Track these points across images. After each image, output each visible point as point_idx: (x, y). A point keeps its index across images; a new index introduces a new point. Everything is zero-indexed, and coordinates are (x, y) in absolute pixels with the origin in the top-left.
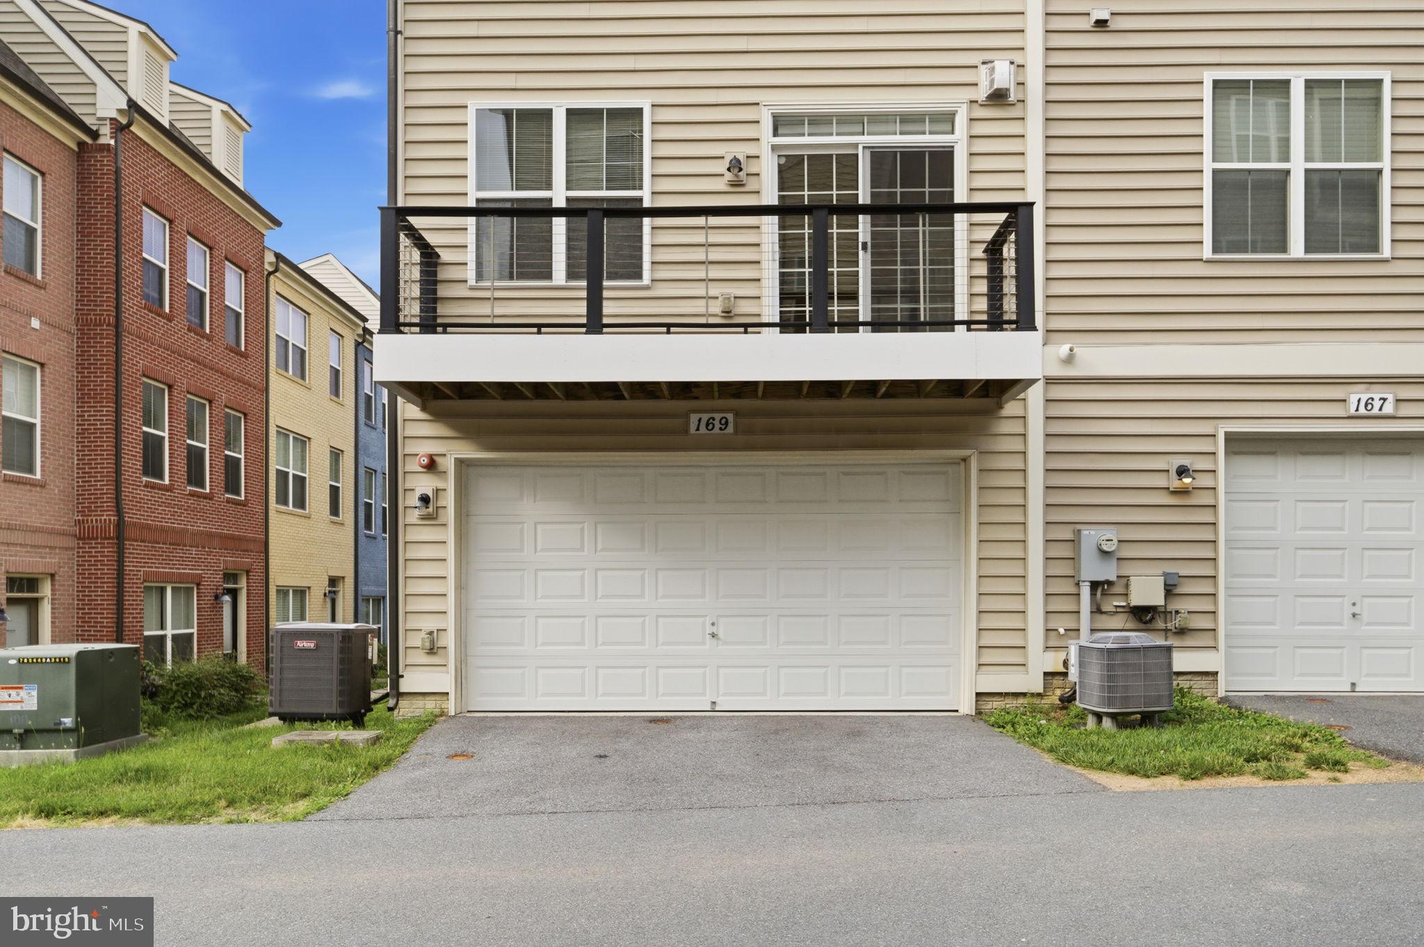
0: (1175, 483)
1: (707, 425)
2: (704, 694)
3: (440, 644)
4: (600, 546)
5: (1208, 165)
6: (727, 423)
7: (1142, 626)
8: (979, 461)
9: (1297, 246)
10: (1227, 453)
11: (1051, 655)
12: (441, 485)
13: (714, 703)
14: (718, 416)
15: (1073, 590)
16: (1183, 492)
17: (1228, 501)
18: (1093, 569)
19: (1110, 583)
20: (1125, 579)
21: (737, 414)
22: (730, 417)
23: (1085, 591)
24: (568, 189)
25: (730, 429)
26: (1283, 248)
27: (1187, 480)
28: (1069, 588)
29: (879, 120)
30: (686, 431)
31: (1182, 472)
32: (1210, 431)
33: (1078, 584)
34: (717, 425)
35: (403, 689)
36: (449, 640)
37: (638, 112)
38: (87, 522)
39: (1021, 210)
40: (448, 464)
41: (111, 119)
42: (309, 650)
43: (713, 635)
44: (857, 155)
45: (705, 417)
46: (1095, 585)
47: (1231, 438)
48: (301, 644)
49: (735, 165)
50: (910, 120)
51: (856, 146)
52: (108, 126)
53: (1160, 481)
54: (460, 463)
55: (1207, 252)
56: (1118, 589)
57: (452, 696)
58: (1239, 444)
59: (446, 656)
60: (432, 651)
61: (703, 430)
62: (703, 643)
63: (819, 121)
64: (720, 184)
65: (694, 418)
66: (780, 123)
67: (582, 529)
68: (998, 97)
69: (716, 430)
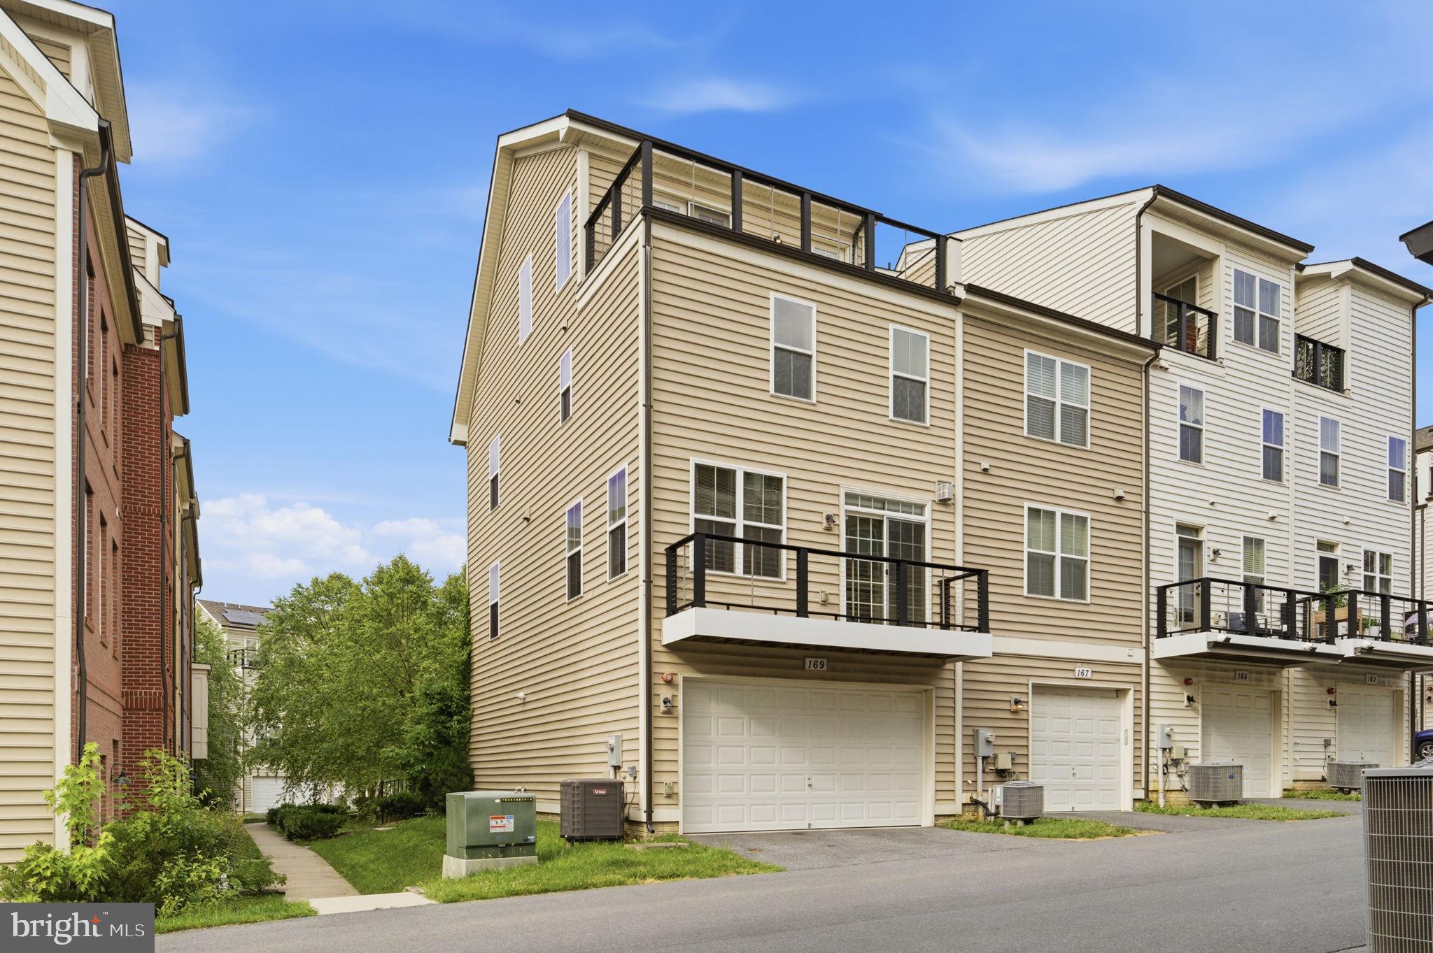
0: (1014, 707)
1: (814, 664)
2: (804, 819)
3: (675, 791)
4: (752, 733)
5: (1026, 549)
6: (823, 665)
7: (1000, 779)
8: (936, 693)
9: (1058, 595)
10: (1033, 693)
11: (965, 794)
12: (675, 693)
13: (810, 824)
14: (819, 660)
15: (973, 761)
16: (1016, 712)
17: (1033, 717)
18: (983, 750)
19: (989, 757)
20: (996, 757)
21: (828, 660)
22: (825, 661)
23: (980, 761)
24: (744, 519)
25: (825, 668)
26: (1052, 594)
27: (1020, 707)
28: (972, 760)
29: (894, 504)
30: (804, 668)
31: (1017, 702)
32: (1025, 682)
33: (976, 758)
34: (819, 664)
35: (654, 820)
36: (680, 789)
37: (780, 480)
38: (136, 694)
39: (983, 574)
40: (679, 680)
41: (156, 327)
42: (604, 795)
43: (810, 785)
44: (883, 521)
45: (813, 660)
46: (984, 758)
47: (1035, 686)
48: (597, 792)
49: (829, 518)
50: (907, 506)
51: (883, 516)
52: (154, 333)
53: (1007, 706)
54: (685, 679)
55: (1025, 593)
56: (990, 761)
57: (681, 824)
58: (1040, 690)
59: (678, 799)
60: (669, 796)
61: (812, 668)
62: (804, 790)
63: (867, 500)
64: (819, 528)
65: (808, 660)
66: (851, 498)
67: (743, 722)
68: (944, 502)
69: (818, 668)
